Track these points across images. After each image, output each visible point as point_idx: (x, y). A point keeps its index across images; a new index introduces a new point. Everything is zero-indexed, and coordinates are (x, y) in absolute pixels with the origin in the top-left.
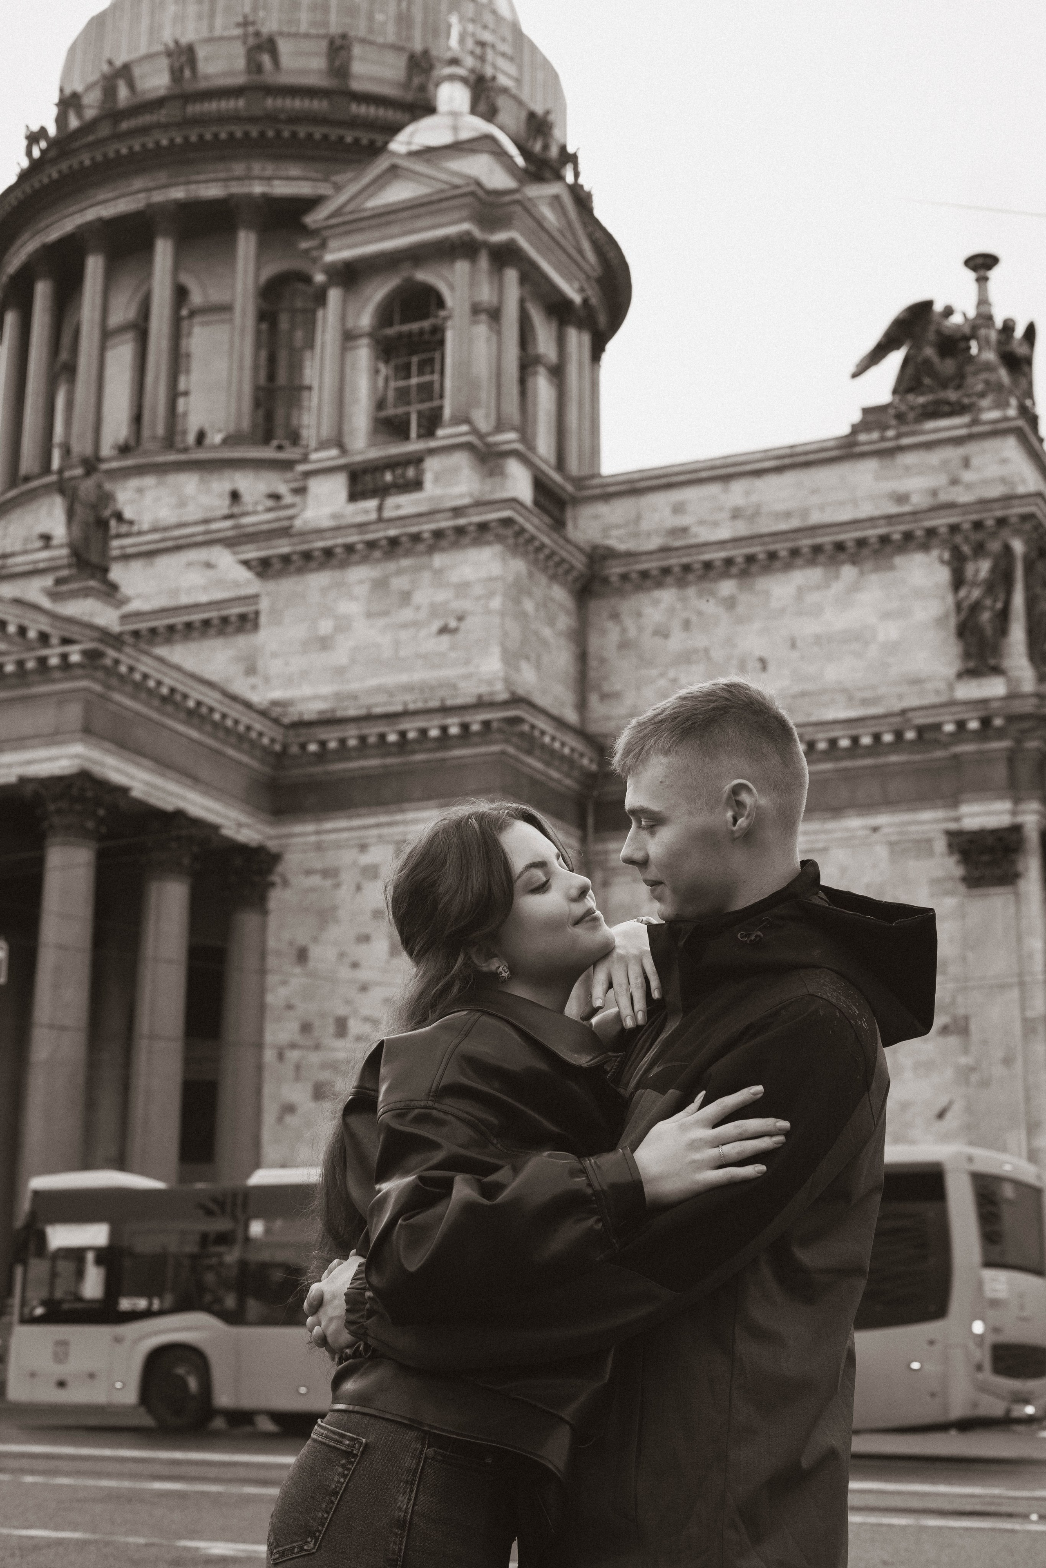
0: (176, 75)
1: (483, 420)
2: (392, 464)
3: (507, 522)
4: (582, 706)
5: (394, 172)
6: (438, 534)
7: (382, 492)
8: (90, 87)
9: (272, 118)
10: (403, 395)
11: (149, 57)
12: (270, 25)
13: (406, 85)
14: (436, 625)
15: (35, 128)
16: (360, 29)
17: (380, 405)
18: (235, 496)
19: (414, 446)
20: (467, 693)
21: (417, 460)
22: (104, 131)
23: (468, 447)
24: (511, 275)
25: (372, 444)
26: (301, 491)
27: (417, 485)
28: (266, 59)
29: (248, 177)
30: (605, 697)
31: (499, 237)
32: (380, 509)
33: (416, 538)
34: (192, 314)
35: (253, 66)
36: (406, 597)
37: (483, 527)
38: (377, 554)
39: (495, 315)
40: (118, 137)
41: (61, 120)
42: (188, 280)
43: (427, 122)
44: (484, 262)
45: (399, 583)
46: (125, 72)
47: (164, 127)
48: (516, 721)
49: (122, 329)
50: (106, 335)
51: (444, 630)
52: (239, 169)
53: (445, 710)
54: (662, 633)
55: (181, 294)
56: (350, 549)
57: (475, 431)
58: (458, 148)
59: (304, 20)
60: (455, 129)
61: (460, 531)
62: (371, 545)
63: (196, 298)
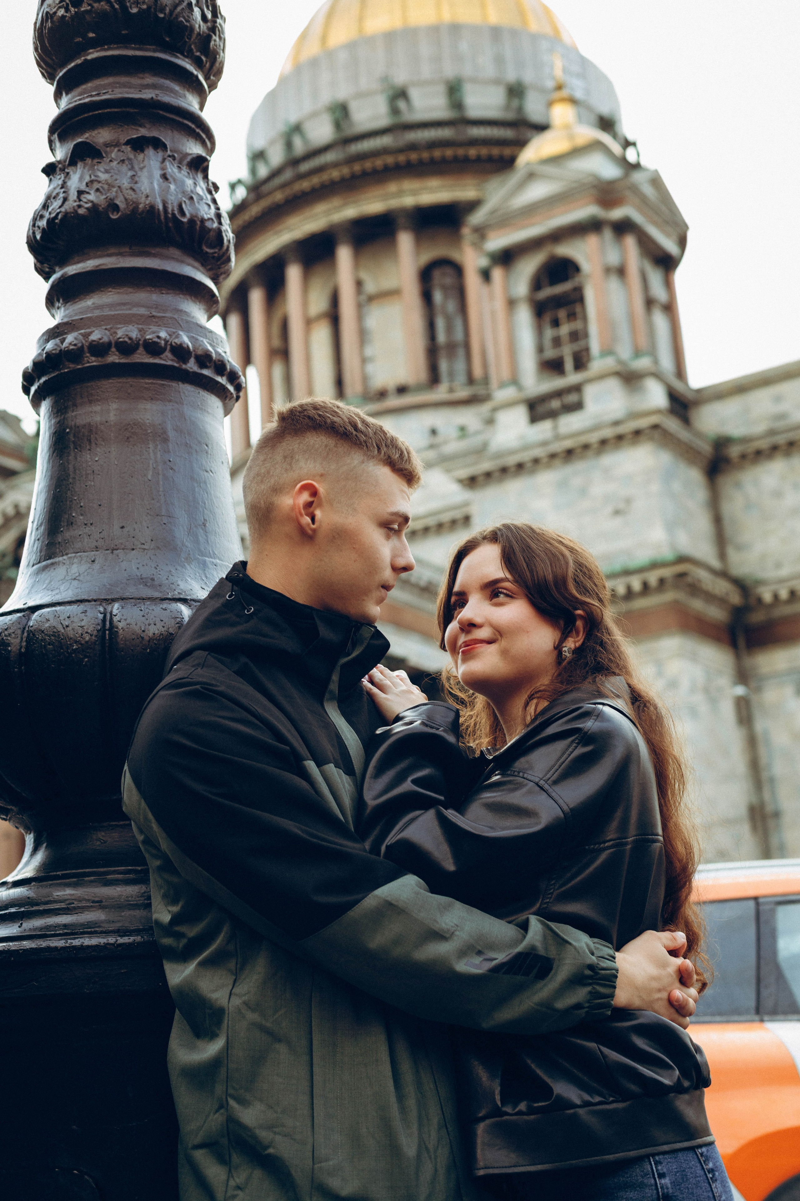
0: (338, 125)
1: (625, 351)
2: (559, 394)
3: (656, 427)
4: (722, 555)
5: (531, 176)
6: (603, 442)
7: (553, 415)
8: (272, 143)
9: (413, 147)
10: (557, 342)
11: (314, 115)
12: (400, 78)
13: (507, 107)
14: (609, 509)
15: (234, 179)
16: (467, 71)
17: (540, 349)
18: (434, 432)
19: (572, 378)
20: (642, 557)
21: (577, 388)
22: (288, 175)
23: (618, 374)
24: (630, 242)
25: (540, 379)
26: (490, 421)
27: (578, 406)
28: (402, 105)
29: (400, 193)
30: (739, 548)
31: (617, 214)
32: (555, 428)
33: (586, 447)
34: (371, 299)
35: (395, 111)
36: (583, 492)
37: (637, 433)
38: (557, 462)
39: (621, 272)
40: (301, 177)
41: (253, 171)
42: (364, 275)
43: (547, 136)
44: (608, 234)
45: (577, 481)
46: (297, 129)
47: (335, 165)
48: (682, 575)
49: (319, 317)
50: (309, 322)
51: (617, 512)
52: (392, 187)
53: (627, 572)
54: (778, 494)
55: (359, 284)
56: (536, 461)
57: (620, 362)
58: (577, 152)
59: (426, 71)
60: (571, 137)
61: (620, 438)
62: (553, 456)
63: (370, 287)
